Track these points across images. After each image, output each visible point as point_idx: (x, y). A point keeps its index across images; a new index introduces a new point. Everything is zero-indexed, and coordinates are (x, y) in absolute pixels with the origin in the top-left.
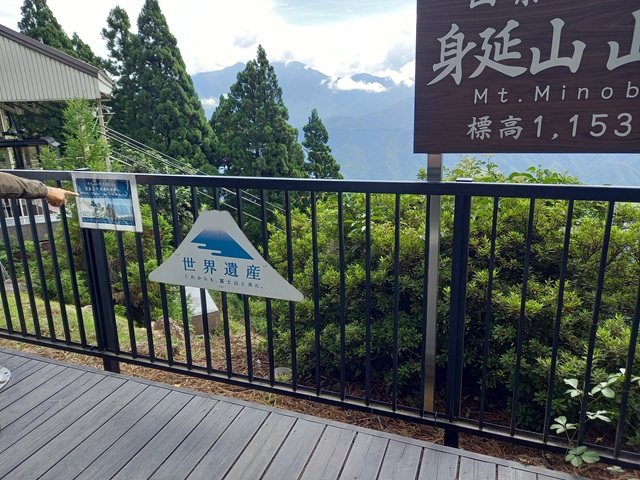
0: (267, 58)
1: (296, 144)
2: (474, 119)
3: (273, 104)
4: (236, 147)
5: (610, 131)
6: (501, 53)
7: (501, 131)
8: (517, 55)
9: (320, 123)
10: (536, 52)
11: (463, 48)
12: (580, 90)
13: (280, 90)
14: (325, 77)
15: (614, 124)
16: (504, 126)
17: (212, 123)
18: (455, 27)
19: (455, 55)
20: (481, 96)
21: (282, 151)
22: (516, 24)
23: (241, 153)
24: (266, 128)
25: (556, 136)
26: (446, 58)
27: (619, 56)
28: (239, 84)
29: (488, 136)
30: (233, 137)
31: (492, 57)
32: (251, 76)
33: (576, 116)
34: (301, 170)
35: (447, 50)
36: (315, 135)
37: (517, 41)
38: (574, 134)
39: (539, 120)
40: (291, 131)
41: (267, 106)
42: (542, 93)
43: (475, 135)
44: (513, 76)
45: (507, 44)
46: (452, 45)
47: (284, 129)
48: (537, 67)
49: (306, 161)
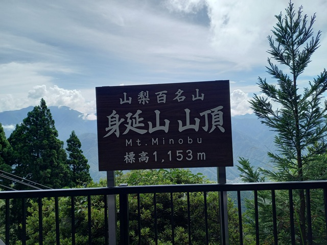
0: (46, 105)
1: (62, 150)
2: (127, 153)
3: (49, 128)
4: (24, 153)
5: (184, 158)
6: (136, 123)
7: (140, 159)
8: (143, 125)
9: (76, 138)
10: (150, 124)
11: (119, 121)
12: (170, 140)
13: (53, 121)
14: (80, 114)
15: (185, 155)
16: (140, 157)
17: (10, 140)
18: (114, 112)
19: (115, 124)
20: (129, 142)
21: (53, 154)
22: (141, 112)
23: (27, 156)
24: (44, 142)
25: (163, 160)
26: (112, 125)
27: (183, 126)
28: (29, 118)
29: (134, 161)
30: (22, 147)
31: (132, 125)
32: (36, 114)
33: (170, 151)
34: (65, 164)
35: (111, 122)
36: (73, 144)
37: (142, 119)
38: (170, 160)
39: (155, 153)
40: (60, 143)
41: (45, 130)
42: (155, 141)
43: (128, 161)
44: (142, 133)
45: (138, 120)
46: (114, 119)
47: (55, 142)
48: (151, 130)
49: (68, 158)
